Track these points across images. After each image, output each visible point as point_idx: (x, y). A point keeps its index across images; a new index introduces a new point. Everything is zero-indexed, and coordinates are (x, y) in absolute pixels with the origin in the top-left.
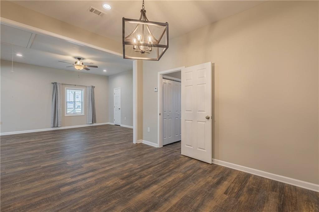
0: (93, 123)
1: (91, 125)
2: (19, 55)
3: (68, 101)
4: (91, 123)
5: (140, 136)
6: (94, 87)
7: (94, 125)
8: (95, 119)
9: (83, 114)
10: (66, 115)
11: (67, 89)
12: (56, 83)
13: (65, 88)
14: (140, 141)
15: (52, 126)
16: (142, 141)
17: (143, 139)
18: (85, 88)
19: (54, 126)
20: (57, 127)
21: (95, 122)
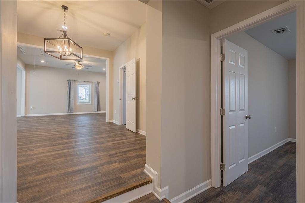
0: (97, 111)
1: (97, 112)
2: (43, 61)
3: (79, 93)
4: (96, 110)
5: (112, 117)
6: (99, 82)
7: (99, 112)
8: (100, 107)
9: (90, 103)
10: (77, 104)
11: (78, 84)
12: (70, 80)
13: (77, 84)
14: (110, 121)
15: (67, 111)
16: (113, 121)
17: (113, 119)
18: (92, 83)
19: (68, 112)
20: (71, 112)
21: (100, 110)
